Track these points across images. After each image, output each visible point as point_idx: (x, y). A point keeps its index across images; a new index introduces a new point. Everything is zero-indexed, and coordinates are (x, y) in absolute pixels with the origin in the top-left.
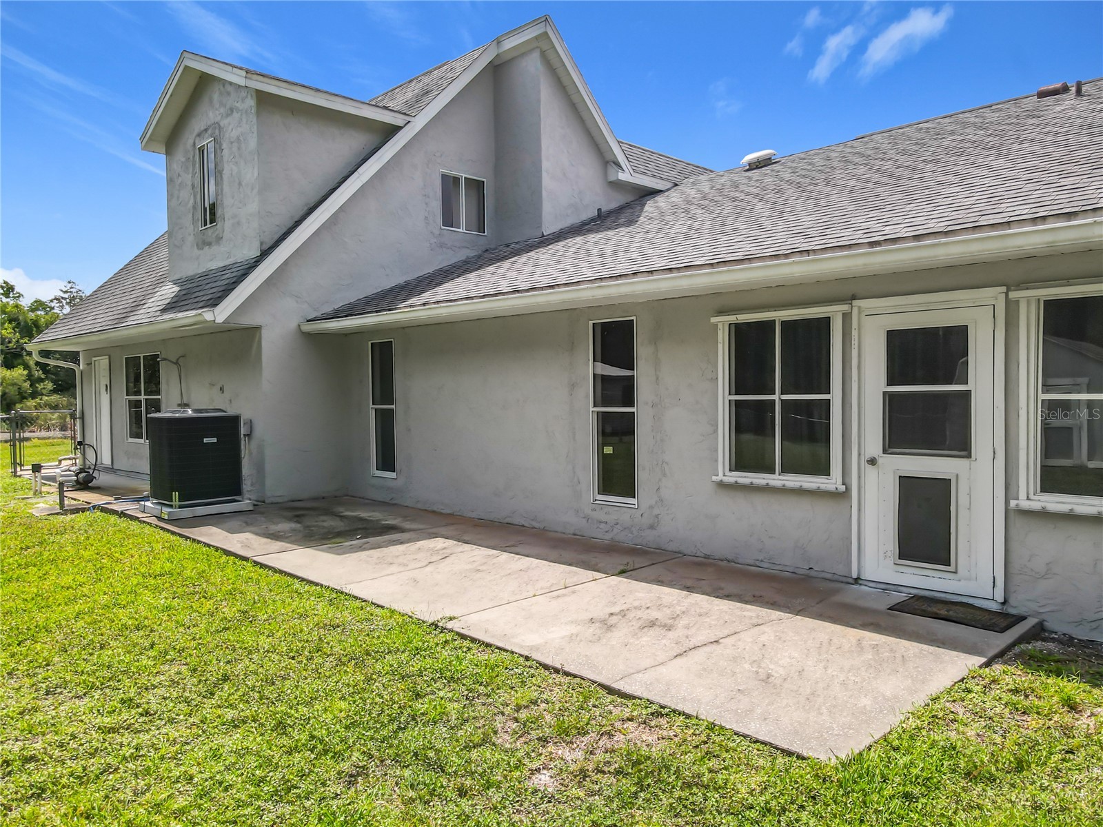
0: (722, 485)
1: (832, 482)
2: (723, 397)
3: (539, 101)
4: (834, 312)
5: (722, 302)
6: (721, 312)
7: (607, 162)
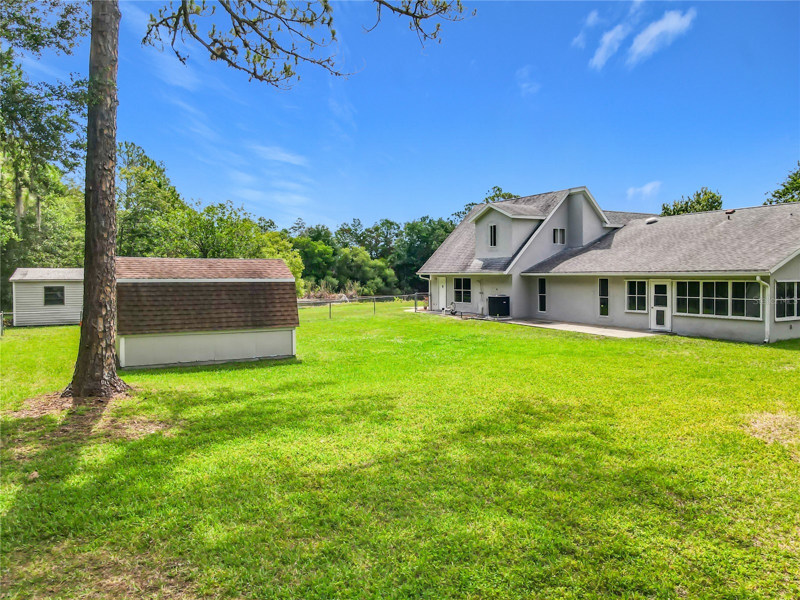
0: (626, 312)
1: (646, 312)
2: (626, 295)
3: (582, 208)
4: (646, 281)
5: (627, 278)
6: (626, 279)
7: (602, 221)
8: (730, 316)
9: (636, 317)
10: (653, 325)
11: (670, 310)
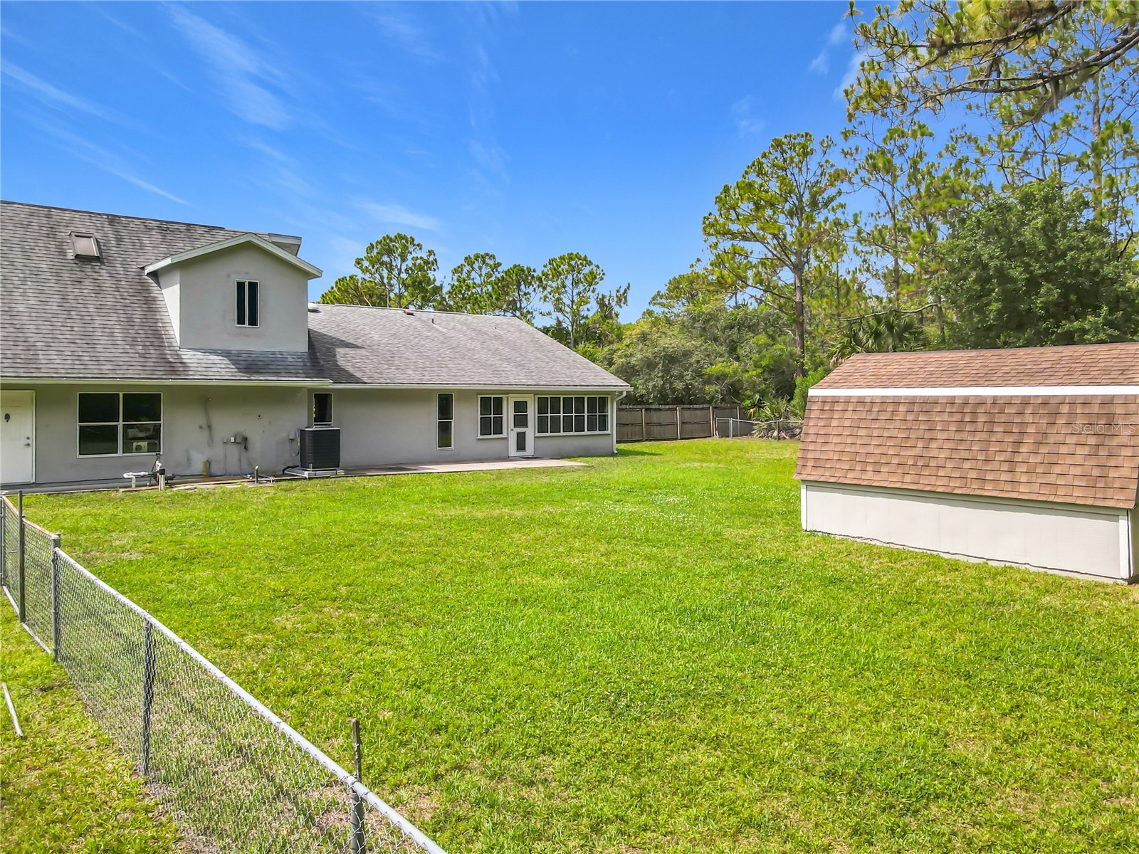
0: (478, 439)
1: (504, 435)
2: (478, 416)
4: (504, 396)
5: (480, 392)
6: (478, 394)
8: (586, 432)
9: (491, 444)
10: (513, 451)
11: (531, 432)
